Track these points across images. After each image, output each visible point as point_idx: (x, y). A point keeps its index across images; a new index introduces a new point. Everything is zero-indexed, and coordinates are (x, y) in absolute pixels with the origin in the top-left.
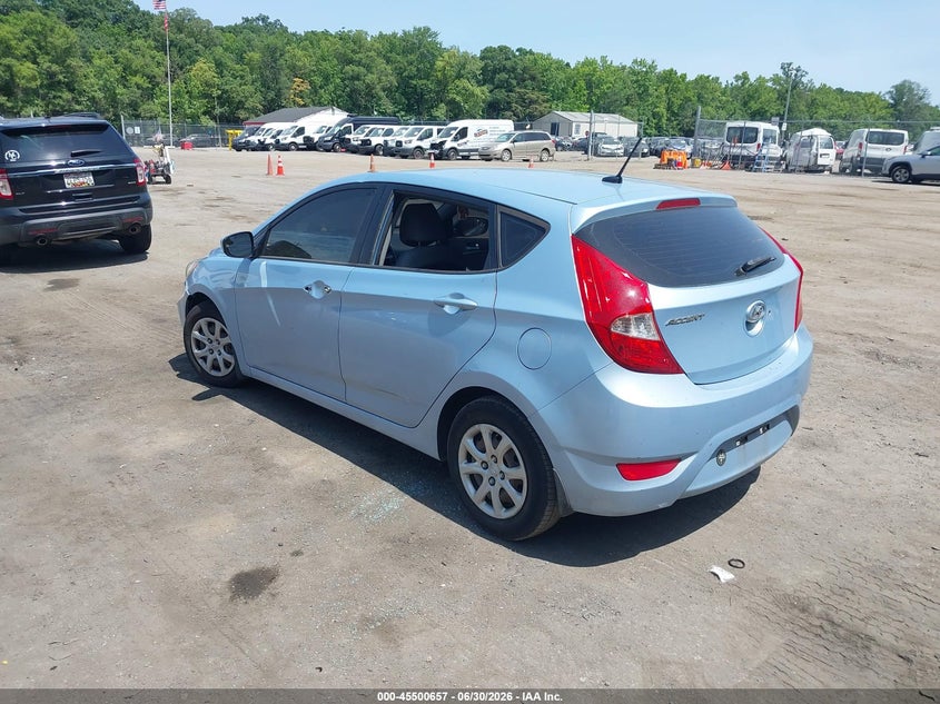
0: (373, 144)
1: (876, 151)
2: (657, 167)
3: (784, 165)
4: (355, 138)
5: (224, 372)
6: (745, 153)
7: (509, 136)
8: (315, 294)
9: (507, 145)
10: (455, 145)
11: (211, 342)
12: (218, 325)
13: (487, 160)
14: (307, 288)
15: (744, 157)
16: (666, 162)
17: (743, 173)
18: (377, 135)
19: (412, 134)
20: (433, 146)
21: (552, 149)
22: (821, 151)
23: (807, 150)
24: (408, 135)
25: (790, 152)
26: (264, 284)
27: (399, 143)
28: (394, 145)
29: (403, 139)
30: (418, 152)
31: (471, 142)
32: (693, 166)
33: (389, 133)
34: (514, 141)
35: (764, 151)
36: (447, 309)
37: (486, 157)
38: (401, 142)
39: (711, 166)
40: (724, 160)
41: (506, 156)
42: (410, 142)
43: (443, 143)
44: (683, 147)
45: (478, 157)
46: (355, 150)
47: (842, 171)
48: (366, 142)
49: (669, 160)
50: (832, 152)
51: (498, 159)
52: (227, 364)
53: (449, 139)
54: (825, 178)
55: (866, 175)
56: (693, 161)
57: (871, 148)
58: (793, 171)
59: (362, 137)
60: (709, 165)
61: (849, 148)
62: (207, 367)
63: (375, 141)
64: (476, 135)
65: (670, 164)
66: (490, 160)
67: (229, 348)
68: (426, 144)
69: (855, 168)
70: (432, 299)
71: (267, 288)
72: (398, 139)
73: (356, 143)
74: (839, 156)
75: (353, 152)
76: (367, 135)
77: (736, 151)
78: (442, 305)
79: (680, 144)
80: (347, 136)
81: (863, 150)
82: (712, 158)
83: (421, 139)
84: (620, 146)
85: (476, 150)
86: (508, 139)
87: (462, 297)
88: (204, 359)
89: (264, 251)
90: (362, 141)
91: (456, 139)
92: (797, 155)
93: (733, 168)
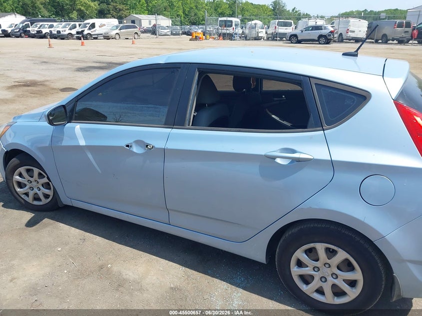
0: (44, 32)
1: (282, 30)
2: (190, 40)
3: (245, 37)
4: (33, 29)
5: (44, 201)
6: (228, 32)
7: (117, 27)
8: (135, 149)
9: (117, 31)
10: (89, 32)
11: (31, 182)
12: (36, 171)
13: (107, 39)
14: (128, 146)
15: (228, 34)
16: (194, 37)
17: (229, 41)
18: (44, 28)
19: (65, 27)
20: (78, 33)
21: (139, 33)
22: (260, 30)
23: (254, 30)
24: (63, 27)
25: (247, 31)
26: (82, 143)
27: (59, 32)
28: (56, 33)
29: (61, 30)
30: (70, 36)
31: (97, 30)
32: (206, 39)
33: (51, 26)
34: (120, 30)
35: (237, 31)
36: (278, 160)
37: (107, 38)
38: (60, 31)
39: (214, 39)
40: (219, 35)
41: (117, 37)
42: (65, 31)
43: (83, 31)
44: (198, 30)
45: (103, 38)
46: (33, 36)
47: (268, 39)
48: (39, 32)
49: (196, 36)
50: (264, 31)
51: (113, 38)
52: (46, 196)
53: (86, 29)
54: (261, 42)
55: (279, 40)
56: (206, 37)
57: (281, 29)
58: (249, 40)
59: (36, 29)
60: (213, 38)
61: (270, 29)
62: (30, 199)
63: (44, 31)
64: (100, 27)
65: (197, 38)
66: (109, 39)
67: (47, 186)
68: (74, 32)
69: (274, 37)
70: (263, 153)
71: (86, 146)
72: (58, 29)
73: (33, 32)
74: (266, 33)
75: (33, 37)
76: (39, 28)
77: (224, 31)
78: (274, 158)
79: (195, 29)
80: (28, 29)
81: (277, 29)
82: (214, 34)
83: (70, 29)
84: (168, 31)
85: (102, 34)
86: (117, 28)
87: (294, 151)
88: (27, 194)
89: (74, 117)
90: (37, 31)
91: (89, 29)
92: (250, 32)
93: (224, 39)
